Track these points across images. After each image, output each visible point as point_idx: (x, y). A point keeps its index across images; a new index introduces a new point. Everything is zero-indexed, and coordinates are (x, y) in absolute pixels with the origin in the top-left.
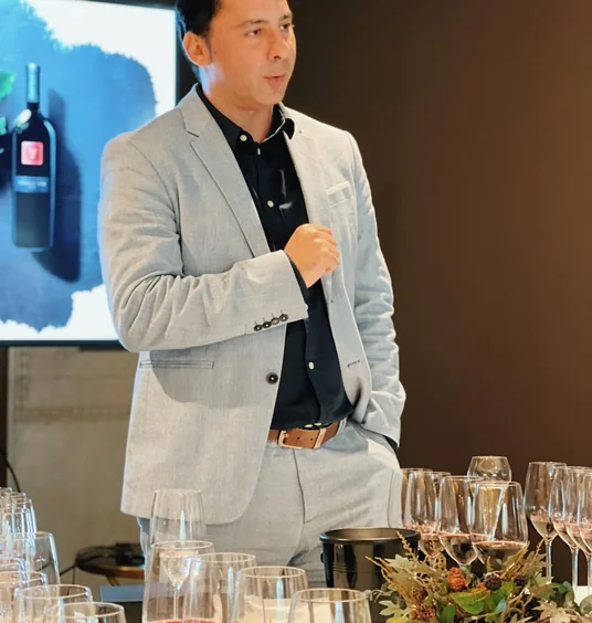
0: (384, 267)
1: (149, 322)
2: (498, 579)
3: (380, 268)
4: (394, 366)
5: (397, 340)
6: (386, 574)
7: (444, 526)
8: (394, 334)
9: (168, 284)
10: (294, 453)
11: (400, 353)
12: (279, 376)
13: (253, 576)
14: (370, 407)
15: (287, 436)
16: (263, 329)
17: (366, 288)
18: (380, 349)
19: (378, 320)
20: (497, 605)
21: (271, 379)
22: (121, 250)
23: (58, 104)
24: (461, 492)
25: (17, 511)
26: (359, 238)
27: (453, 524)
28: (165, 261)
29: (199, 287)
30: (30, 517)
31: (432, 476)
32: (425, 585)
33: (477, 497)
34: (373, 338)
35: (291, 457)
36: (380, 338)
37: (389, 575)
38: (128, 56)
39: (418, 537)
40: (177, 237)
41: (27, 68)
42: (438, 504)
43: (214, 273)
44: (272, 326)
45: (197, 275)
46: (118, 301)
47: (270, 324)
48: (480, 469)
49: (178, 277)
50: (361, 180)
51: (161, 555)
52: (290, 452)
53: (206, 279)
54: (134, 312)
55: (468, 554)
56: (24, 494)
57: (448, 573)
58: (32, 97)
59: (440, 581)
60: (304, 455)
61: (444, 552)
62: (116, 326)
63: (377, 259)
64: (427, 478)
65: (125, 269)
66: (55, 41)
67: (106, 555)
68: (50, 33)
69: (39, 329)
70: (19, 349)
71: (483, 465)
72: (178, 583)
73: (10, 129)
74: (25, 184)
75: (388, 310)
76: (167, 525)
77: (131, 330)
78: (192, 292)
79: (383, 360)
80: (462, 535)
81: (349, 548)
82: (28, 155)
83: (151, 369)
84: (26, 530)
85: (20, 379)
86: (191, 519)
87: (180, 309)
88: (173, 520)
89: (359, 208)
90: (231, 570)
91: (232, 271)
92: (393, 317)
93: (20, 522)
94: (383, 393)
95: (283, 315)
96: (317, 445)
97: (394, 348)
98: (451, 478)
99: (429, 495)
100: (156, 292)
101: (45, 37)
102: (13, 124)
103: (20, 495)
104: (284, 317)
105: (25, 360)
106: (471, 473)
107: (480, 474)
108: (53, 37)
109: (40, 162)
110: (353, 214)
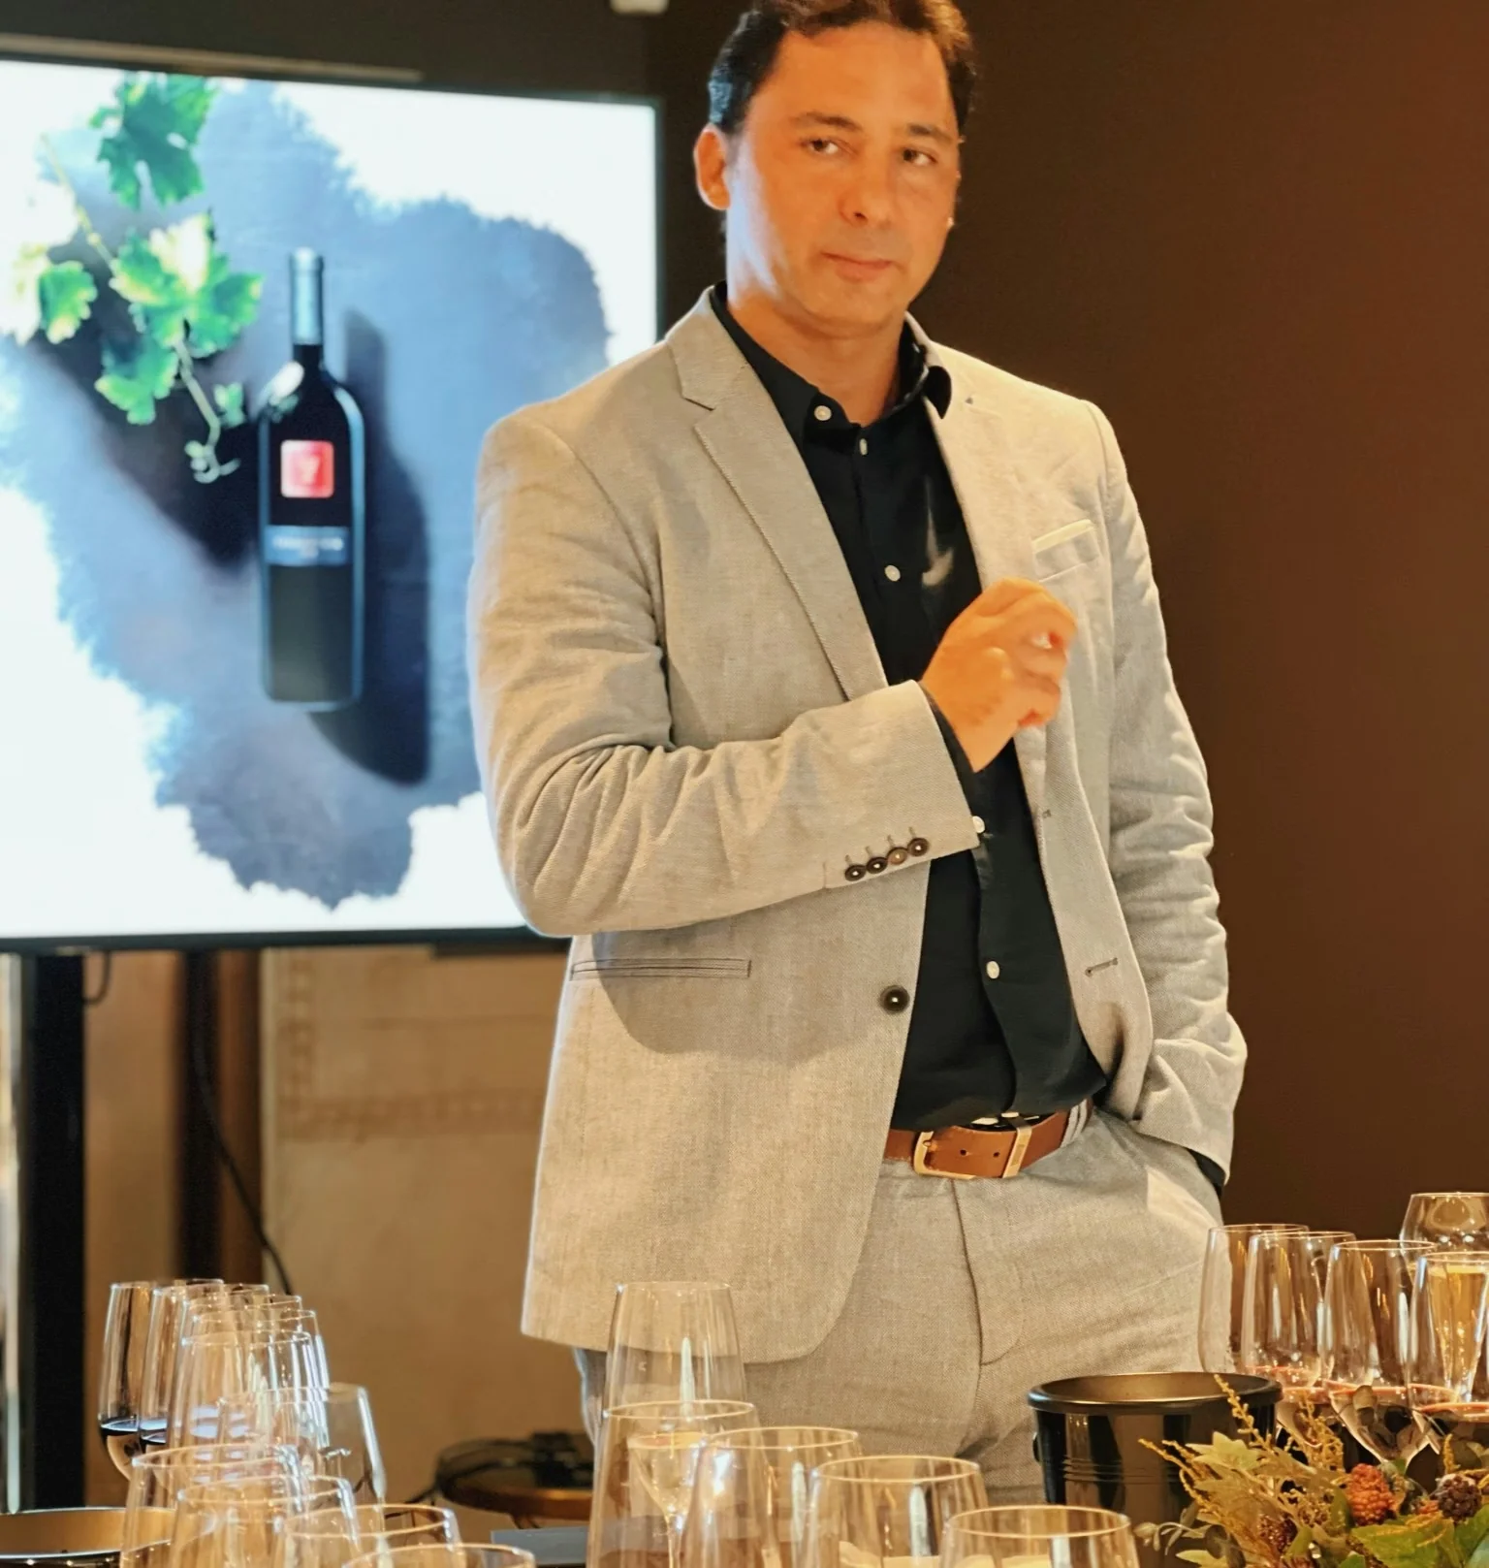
0: (1186, 734)
1: (583, 857)
2: (1470, 1490)
3: (1176, 736)
4: (1216, 977)
5: (1223, 913)
6: (1191, 1482)
7: (1343, 1368)
8: (1214, 898)
9: (631, 766)
10: (953, 1190)
11: (1231, 945)
12: (912, 992)
13: (853, 1480)
14: (1153, 1077)
15: (934, 1147)
16: (868, 876)
17: (1142, 786)
18: (1179, 936)
19: (1171, 864)
20: (1470, 1554)
21: (893, 1000)
22: (517, 687)
23: (368, 347)
24: (1382, 1280)
25: (281, 1337)
26: (1118, 663)
27: (1366, 1363)
28: (627, 712)
29: (707, 773)
30: (314, 1356)
31: (1309, 1242)
32: (1290, 1509)
33: (1422, 1295)
34: (1160, 907)
35: (946, 1202)
36: (1176, 907)
37: (1199, 1485)
38: (538, 221)
39: (1276, 1393)
40: (658, 653)
41: (292, 263)
42: (1324, 1311)
43: (747, 738)
44: (890, 869)
45: (706, 744)
46: (509, 811)
47: (883, 862)
48: (1432, 1222)
49: (659, 750)
50: (1124, 519)
51: (633, 1443)
52: (942, 1187)
53: (727, 756)
54: (547, 837)
55: (1403, 1436)
56: (299, 1299)
57: (1348, 1478)
58: (306, 333)
59: (1327, 1499)
60: (979, 1195)
61: (1337, 1428)
62: (506, 871)
63: (1167, 715)
64: (1294, 1247)
65: (528, 731)
66: (359, 193)
67: (509, 1461)
68: (348, 173)
69: (332, 902)
70: (285, 955)
71: (1439, 1215)
72: (676, 1512)
73: (254, 411)
74: (292, 544)
75: (1198, 838)
76: (648, 1366)
77: (540, 879)
78: (690, 784)
79: (1185, 960)
80: (1389, 1388)
81: (1102, 1423)
82: (298, 474)
83: (597, 982)
84: (304, 1382)
85: (290, 1028)
86: (707, 1352)
87: (660, 826)
88: (663, 1355)
89: (1116, 586)
90: (797, 1468)
91: (789, 736)
92: (1212, 857)
93: (289, 1370)
94: (1186, 1041)
95: (916, 841)
96: (1011, 1169)
97: (1212, 932)
98: (1355, 1245)
99: (1301, 1291)
100: (601, 786)
101: (333, 184)
102: (259, 402)
103: (288, 1299)
104: (919, 845)
105: (302, 982)
106: (1410, 1235)
107: (1430, 1235)
108: (354, 183)
109: (327, 491)
110: (1101, 601)
